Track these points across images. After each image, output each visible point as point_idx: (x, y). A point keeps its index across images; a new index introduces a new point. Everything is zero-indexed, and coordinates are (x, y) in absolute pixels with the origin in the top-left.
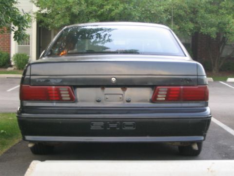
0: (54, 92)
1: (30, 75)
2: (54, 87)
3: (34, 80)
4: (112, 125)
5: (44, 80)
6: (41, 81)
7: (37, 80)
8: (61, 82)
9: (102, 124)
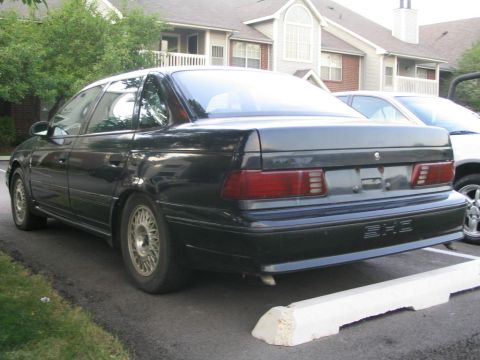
0: (300, 180)
1: (261, 152)
2: (300, 172)
3: (270, 161)
4: (390, 229)
5: (285, 160)
6: (281, 161)
7: (275, 161)
8: (312, 161)
9: (378, 227)
